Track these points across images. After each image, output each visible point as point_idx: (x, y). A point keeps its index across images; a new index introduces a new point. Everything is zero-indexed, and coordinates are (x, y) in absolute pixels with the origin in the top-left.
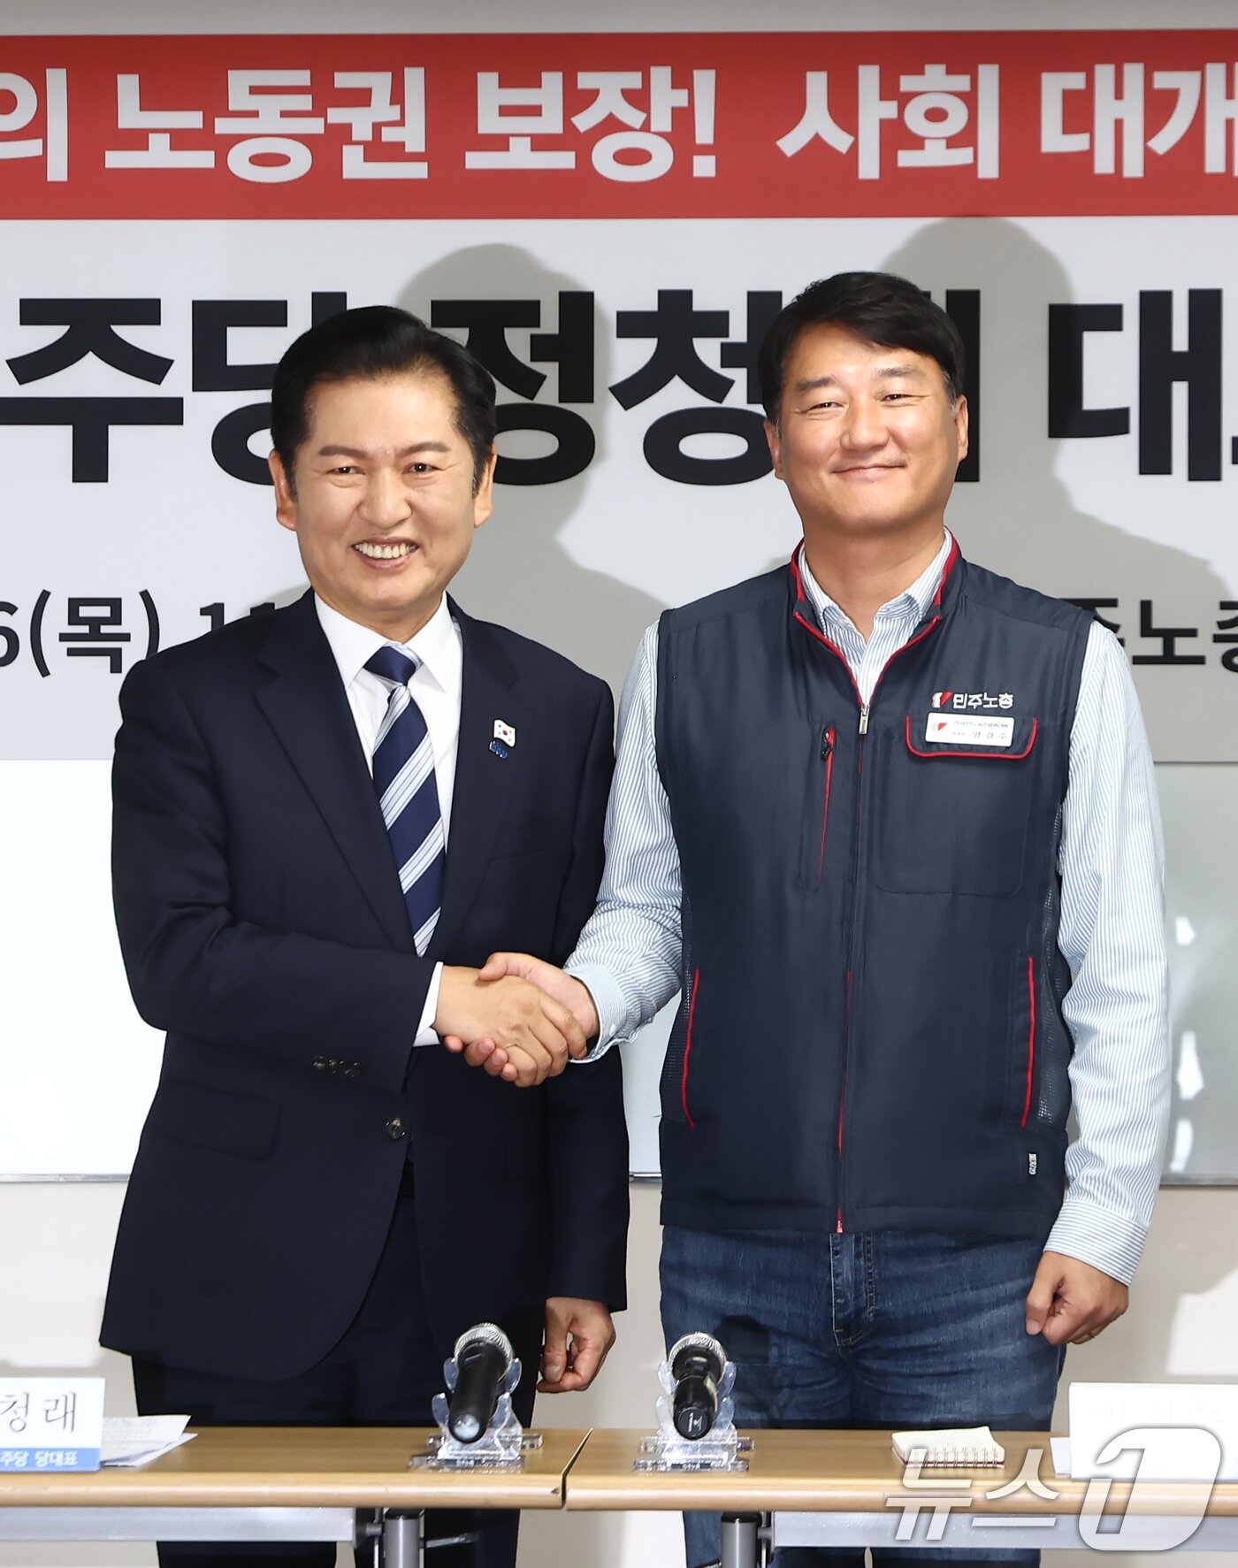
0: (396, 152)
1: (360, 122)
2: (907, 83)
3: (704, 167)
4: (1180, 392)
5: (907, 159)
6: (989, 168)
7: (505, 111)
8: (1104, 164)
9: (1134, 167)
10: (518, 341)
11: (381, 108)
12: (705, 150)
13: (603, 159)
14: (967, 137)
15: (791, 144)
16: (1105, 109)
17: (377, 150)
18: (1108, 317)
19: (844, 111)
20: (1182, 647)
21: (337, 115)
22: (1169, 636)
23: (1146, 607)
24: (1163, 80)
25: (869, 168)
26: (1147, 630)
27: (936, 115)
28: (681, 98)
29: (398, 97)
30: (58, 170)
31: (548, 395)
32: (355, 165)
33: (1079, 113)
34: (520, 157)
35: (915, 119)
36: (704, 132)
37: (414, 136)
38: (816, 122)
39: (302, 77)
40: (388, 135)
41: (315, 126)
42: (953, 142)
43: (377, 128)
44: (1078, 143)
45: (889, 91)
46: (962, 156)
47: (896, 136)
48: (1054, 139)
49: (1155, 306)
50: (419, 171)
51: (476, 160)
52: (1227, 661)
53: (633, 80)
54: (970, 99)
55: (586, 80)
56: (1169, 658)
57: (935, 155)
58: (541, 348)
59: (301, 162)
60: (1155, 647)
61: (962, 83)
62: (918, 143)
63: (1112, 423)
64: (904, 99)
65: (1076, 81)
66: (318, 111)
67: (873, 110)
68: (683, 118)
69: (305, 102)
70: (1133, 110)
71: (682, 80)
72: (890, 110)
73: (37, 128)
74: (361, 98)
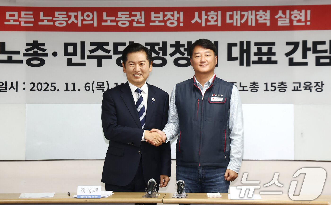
0: (140, 23)
1: (136, 19)
2: (209, 13)
3: (182, 25)
4: (245, 55)
5: (209, 24)
6: (219, 25)
7: (155, 17)
8: (235, 24)
9: (239, 25)
10: (157, 48)
11: (138, 17)
12: (182, 22)
13: (168, 24)
14: (216, 21)
15: (193, 22)
16: (235, 17)
17: (138, 22)
18: (235, 45)
19: (200, 17)
20: (245, 89)
21: (133, 18)
22: (243, 87)
23: (240, 83)
24: (243, 13)
25: (203, 25)
26: (241, 86)
27: (212, 18)
28: (178, 16)
29: (141, 15)
30: (95, 25)
31: (161, 55)
32: (135, 24)
33: (231, 17)
34: (157, 23)
35: (210, 18)
36: (182, 20)
37: (143, 21)
38: (196, 19)
39: (128, 13)
40: (139, 20)
41: (130, 19)
42: (215, 21)
43: (138, 19)
44: (231, 21)
45: (206, 14)
46: (216, 23)
47: (207, 21)
48: (228, 21)
49: (242, 43)
50: (144, 25)
51: (151, 24)
52: (251, 90)
53: (172, 13)
54: (217, 16)
55: (166, 13)
56: (243, 90)
57: (212, 23)
58: (160, 49)
59: (128, 24)
60: (242, 89)
61: (216, 13)
62: (210, 21)
63: (236, 59)
64: (208, 16)
65: (231, 13)
66: (130, 17)
67: (204, 17)
68: (179, 18)
69: (128, 16)
70: (239, 17)
71: (179, 13)
72: (206, 17)
73: (93, 19)
74: (136, 15)
